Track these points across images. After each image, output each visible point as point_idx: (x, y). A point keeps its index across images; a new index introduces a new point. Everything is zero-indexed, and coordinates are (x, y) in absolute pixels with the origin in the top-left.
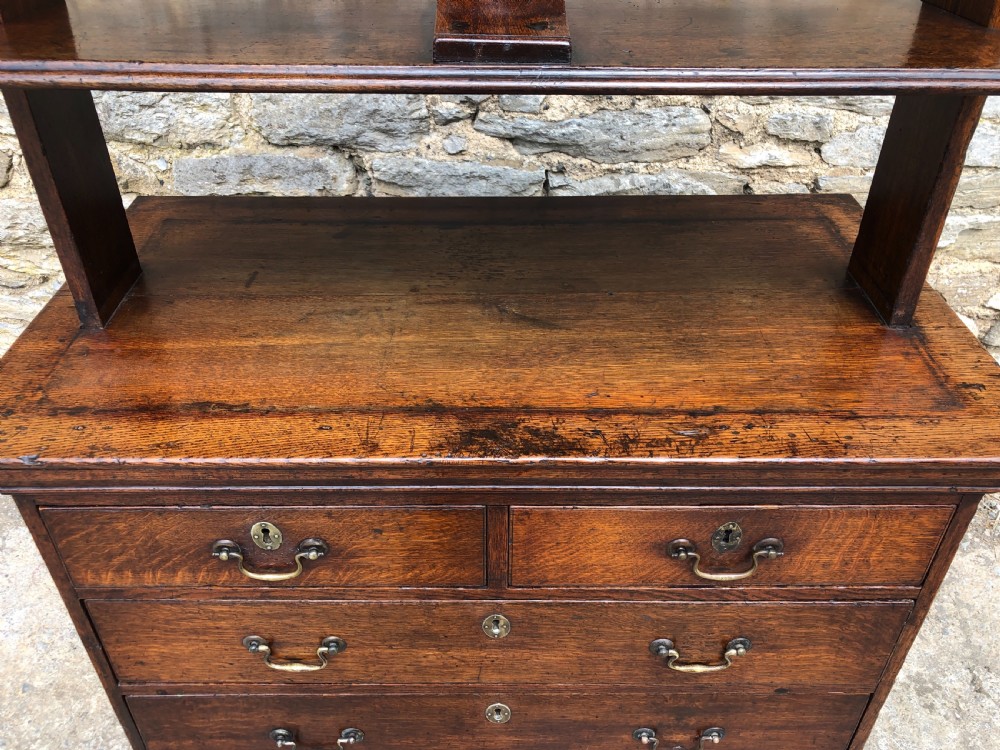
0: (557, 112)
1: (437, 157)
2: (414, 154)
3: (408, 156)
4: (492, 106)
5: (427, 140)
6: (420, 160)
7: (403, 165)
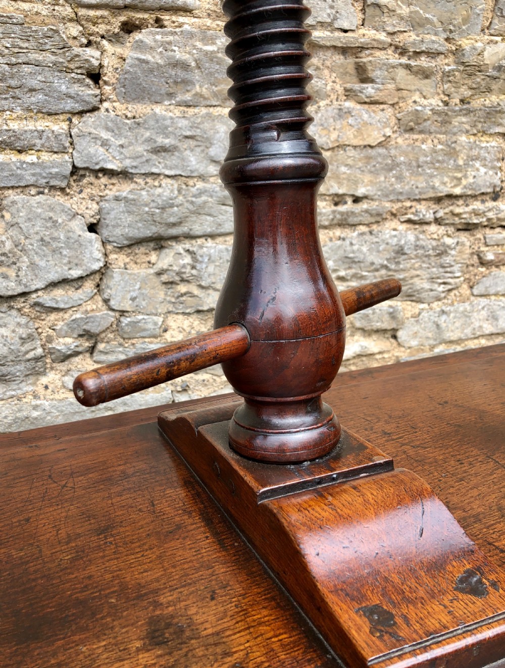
0: (175, 333)
1: (57, 396)
2: (31, 397)
3: (24, 400)
4: (111, 336)
5: (44, 380)
6: (38, 402)
7: (20, 410)
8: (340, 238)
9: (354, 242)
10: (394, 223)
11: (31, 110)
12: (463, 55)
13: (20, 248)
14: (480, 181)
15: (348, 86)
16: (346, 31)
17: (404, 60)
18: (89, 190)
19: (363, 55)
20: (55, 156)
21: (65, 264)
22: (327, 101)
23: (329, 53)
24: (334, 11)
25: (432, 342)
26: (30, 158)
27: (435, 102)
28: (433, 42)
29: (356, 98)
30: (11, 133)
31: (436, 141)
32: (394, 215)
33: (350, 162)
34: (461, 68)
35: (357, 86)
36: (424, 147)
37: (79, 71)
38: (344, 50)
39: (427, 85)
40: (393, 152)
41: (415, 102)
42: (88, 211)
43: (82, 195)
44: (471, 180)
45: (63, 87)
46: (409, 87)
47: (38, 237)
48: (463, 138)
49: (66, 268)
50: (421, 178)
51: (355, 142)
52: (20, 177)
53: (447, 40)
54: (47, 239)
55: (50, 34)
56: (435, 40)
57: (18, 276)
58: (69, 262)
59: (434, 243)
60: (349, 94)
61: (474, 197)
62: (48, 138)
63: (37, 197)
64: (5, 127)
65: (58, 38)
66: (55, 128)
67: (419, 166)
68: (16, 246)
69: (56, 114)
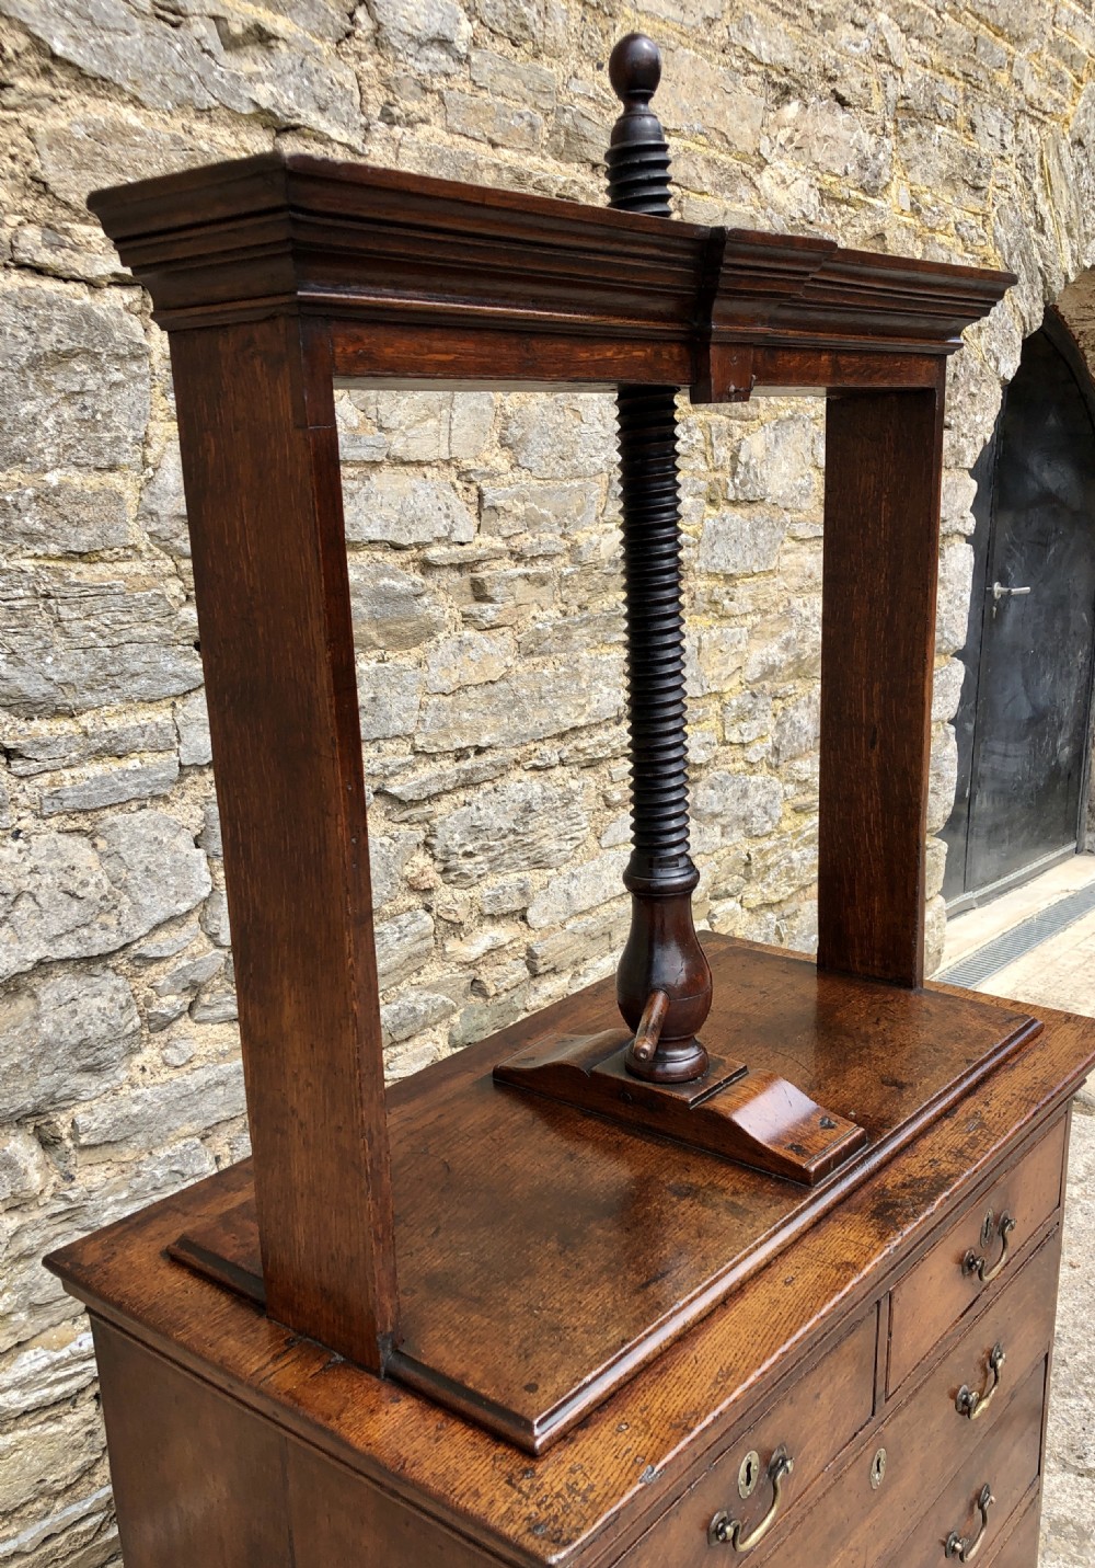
1: (158, 1079)
2: (128, 1087)
3: (121, 1093)
4: (217, 982)
5: (138, 1060)
6: (138, 1092)
7: (118, 1108)
8: (465, 804)
9: (481, 806)
10: (518, 774)
11: (132, 701)
12: (581, 553)
13: (119, 885)
14: (603, 705)
15: (466, 609)
16: (462, 544)
17: (521, 569)
18: (192, 792)
19: (480, 568)
20: (160, 756)
21: (171, 897)
22: (445, 633)
23: (444, 572)
24: (449, 521)
25: (563, 917)
26: (132, 763)
27: (553, 613)
28: (550, 542)
29: (475, 624)
30: (111, 735)
31: (557, 662)
32: (517, 762)
33: (472, 706)
34: (578, 569)
35: (475, 608)
36: (546, 672)
37: (186, 642)
38: (460, 567)
39: (543, 594)
40: (514, 684)
41: (534, 618)
42: (192, 820)
43: (187, 799)
44: (595, 705)
45: (170, 665)
46: (527, 601)
47: (142, 867)
48: (584, 654)
49: (173, 902)
50: (544, 712)
51: (476, 680)
52: (121, 791)
53: (563, 535)
54: (152, 867)
55: (155, 600)
56: (550, 539)
57: (119, 924)
58: (176, 893)
59: (560, 790)
60: (468, 619)
61: (598, 725)
62: (152, 733)
63: (140, 813)
64: (104, 728)
65: (163, 604)
66: (159, 719)
67: (541, 698)
68: (113, 883)
69: (159, 700)
